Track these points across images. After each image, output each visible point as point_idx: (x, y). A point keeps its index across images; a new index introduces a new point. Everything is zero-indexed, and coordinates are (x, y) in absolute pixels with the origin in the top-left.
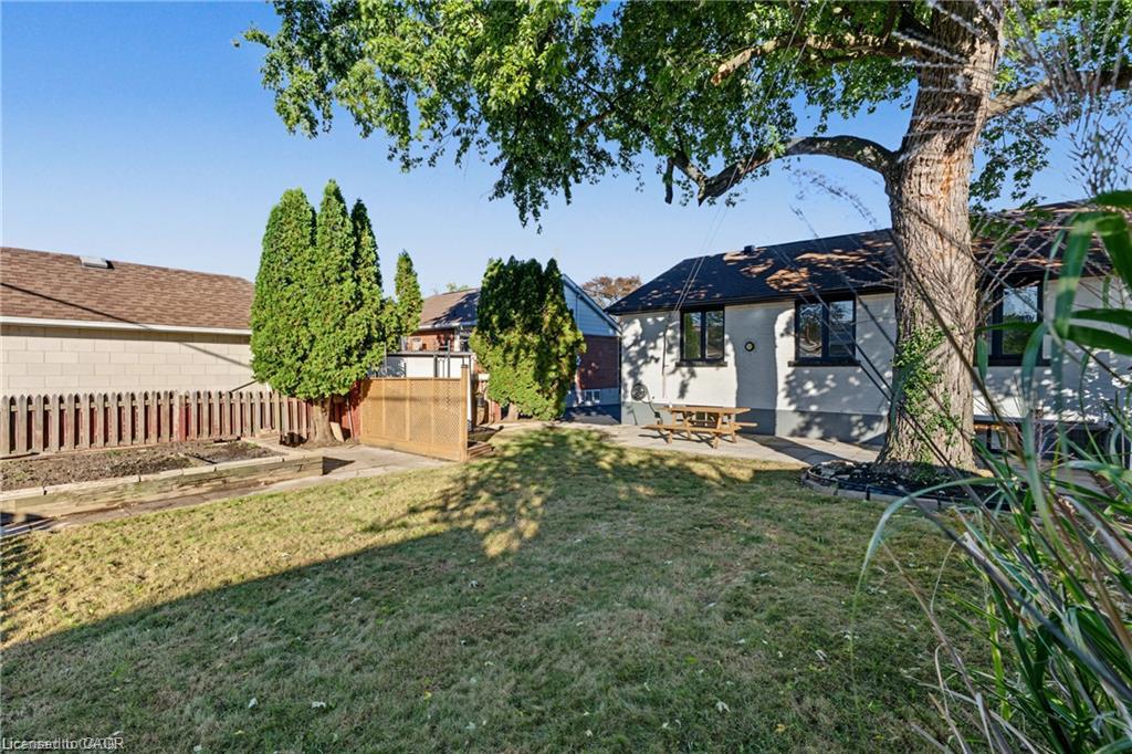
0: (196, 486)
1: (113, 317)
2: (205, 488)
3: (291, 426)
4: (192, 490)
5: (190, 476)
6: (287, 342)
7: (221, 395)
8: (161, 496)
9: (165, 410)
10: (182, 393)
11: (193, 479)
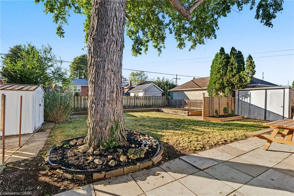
2: (175, 113)
8: (172, 113)
11: (174, 111)
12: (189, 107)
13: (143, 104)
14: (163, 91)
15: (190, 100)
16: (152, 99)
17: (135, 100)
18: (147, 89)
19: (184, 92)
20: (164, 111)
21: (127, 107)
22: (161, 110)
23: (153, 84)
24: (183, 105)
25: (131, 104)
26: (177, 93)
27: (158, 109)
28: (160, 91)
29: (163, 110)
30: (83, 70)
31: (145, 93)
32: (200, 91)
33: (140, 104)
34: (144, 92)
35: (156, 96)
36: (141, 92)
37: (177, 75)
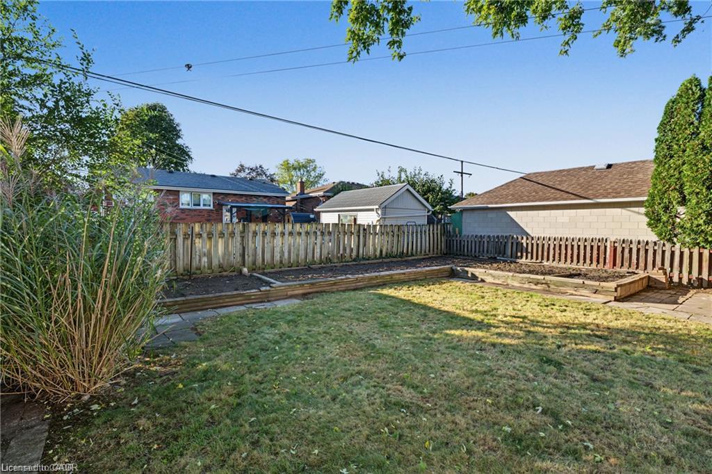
0: (535, 285)
1: (581, 197)
2: (539, 287)
3: (700, 272)
4: (534, 287)
5: (533, 279)
6: (660, 204)
7: (639, 243)
8: (521, 285)
9: (602, 249)
10: (613, 240)
11: (534, 281)
12: (534, 260)
13: (381, 251)
14: (430, 208)
15: (532, 239)
16: (406, 233)
17: (359, 236)
18: (389, 200)
19: (508, 213)
20: (480, 277)
21: (336, 261)
22: (467, 272)
23: (406, 188)
24: (509, 252)
25: (348, 251)
26: (476, 215)
27: (452, 270)
28: (422, 208)
29: (477, 274)
30: (152, 148)
31: (384, 213)
32: (575, 211)
33: (375, 250)
34: (379, 212)
35: (416, 225)
36: (372, 210)
37: (462, 162)
